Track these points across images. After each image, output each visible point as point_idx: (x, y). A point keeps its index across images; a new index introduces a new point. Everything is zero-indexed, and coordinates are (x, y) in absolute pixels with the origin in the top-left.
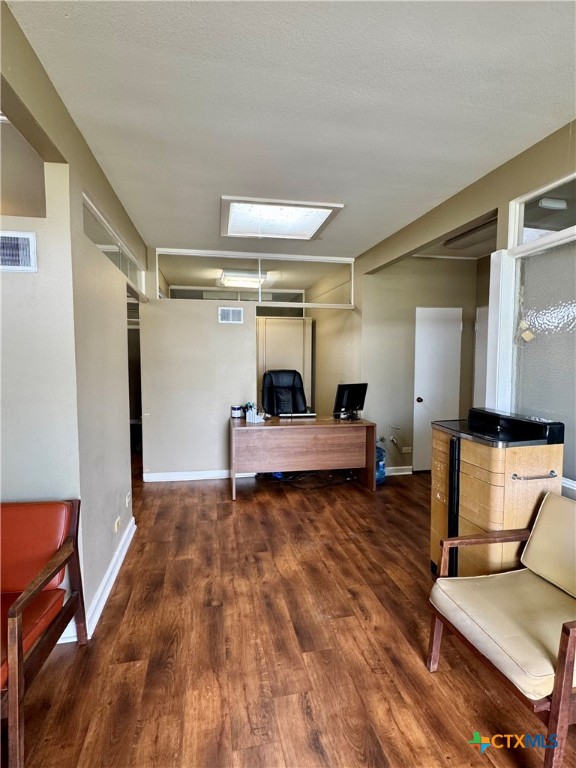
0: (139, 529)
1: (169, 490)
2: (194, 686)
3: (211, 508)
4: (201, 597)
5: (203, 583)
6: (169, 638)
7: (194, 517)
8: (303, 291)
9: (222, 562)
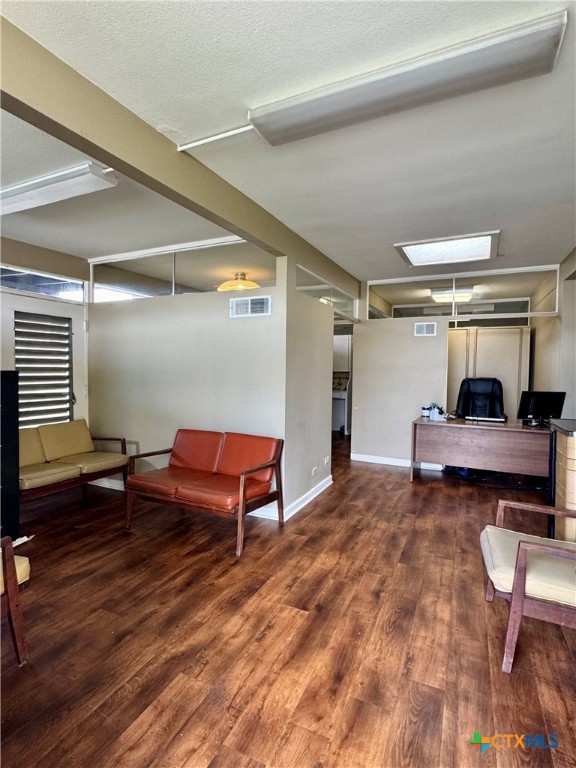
0: (333, 484)
1: (367, 468)
2: (326, 553)
3: (389, 483)
4: (353, 522)
5: (358, 517)
6: (324, 533)
7: (374, 485)
8: (528, 299)
9: (378, 511)
